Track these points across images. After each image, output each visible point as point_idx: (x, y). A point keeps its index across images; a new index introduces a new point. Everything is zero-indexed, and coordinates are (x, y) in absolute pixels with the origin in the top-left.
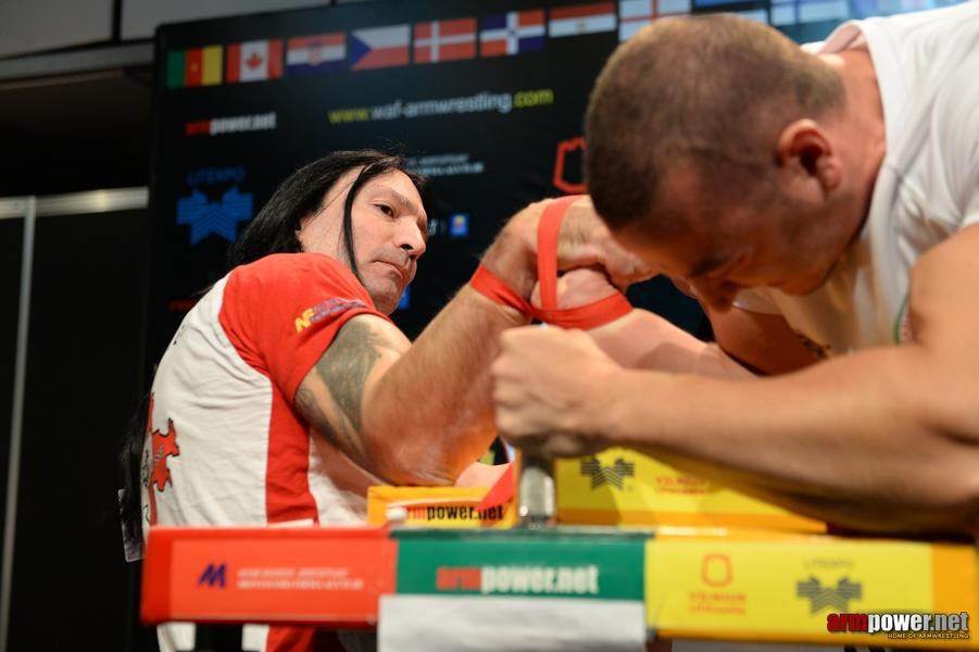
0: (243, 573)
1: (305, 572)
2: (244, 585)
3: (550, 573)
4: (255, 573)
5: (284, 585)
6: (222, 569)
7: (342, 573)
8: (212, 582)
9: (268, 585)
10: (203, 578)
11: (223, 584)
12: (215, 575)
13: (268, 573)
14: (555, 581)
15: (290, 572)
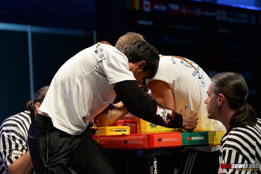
0: (163, 139)
1: (171, 139)
2: (164, 141)
3: (199, 137)
4: (165, 139)
5: (169, 141)
6: (161, 138)
7: (176, 139)
8: (159, 141)
9: (167, 141)
10: (158, 141)
11: (161, 141)
12: (160, 140)
13: (166, 139)
14: (199, 138)
15: (170, 139)
